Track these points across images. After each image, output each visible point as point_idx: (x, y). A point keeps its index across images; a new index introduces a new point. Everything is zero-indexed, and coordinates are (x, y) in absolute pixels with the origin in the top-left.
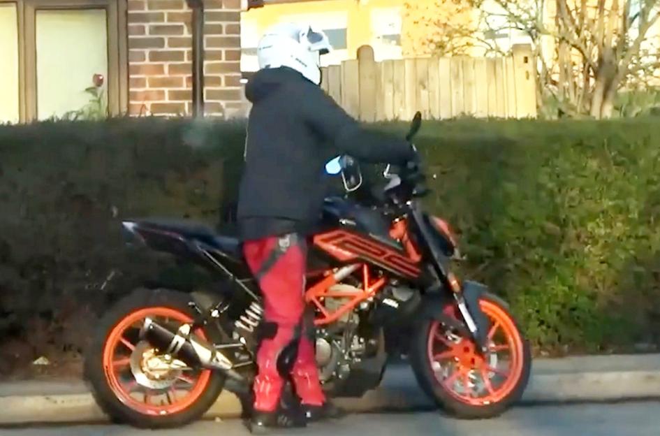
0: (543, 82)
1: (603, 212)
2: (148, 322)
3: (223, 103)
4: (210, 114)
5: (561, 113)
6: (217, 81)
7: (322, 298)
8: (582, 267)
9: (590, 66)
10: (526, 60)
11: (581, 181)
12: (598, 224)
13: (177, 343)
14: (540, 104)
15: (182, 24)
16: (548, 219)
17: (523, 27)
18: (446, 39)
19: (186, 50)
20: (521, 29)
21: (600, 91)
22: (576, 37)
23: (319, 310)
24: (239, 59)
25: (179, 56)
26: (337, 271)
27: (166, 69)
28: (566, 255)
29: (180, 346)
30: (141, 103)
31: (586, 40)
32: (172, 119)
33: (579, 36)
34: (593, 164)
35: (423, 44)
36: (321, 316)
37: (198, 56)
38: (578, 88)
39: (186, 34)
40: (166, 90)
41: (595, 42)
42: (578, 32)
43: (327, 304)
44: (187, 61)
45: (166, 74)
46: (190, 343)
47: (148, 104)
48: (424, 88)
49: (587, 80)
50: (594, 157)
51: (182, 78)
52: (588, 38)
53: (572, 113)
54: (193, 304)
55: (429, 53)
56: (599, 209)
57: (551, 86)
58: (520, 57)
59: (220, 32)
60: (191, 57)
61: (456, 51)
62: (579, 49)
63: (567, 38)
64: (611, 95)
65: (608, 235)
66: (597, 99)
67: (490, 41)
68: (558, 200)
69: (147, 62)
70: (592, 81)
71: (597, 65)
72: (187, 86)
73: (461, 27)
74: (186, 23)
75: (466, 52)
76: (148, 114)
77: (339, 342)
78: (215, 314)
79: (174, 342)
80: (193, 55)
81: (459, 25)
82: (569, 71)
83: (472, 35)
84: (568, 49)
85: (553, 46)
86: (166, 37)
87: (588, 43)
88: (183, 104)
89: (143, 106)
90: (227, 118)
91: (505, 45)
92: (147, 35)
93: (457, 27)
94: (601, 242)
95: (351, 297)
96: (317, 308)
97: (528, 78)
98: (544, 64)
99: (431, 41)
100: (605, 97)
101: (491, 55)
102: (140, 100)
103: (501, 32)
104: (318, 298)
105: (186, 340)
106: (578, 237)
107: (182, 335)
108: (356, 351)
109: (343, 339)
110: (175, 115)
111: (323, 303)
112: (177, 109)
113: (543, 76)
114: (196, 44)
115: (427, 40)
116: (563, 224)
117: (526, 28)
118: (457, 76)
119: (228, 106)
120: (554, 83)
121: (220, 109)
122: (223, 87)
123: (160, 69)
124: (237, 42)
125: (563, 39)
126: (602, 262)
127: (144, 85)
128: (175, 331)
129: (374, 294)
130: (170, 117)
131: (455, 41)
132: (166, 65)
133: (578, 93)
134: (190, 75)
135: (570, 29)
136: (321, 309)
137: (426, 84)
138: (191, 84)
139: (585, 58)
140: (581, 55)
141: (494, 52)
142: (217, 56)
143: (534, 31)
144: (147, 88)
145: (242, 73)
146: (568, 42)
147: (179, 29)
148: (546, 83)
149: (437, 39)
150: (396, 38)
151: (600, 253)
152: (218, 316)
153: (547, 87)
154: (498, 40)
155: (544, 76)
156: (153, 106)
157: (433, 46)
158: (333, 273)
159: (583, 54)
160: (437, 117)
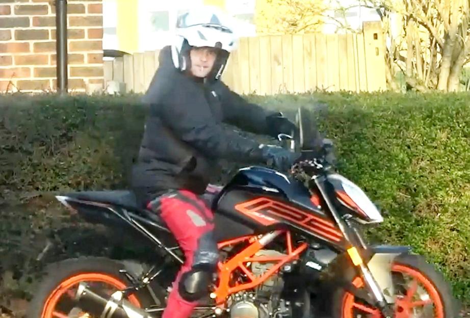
0: (392, 58)
1: (452, 181)
2: (82, 289)
3: (86, 79)
4: (74, 91)
5: (409, 88)
6: (80, 58)
7: (248, 264)
8: (433, 234)
9: (436, 42)
10: (376, 36)
11: (430, 152)
12: (447, 192)
13: (110, 309)
14: (390, 78)
15: (47, 4)
16: (399, 189)
17: (372, 5)
18: (298, 17)
19: (51, 29)
20: (371, 7)
21: (446, 65)
22: (423, 14)
23: (245, 275)
24: (102, 37)
25: (44, 34)
26: (262, 237)
27: (32, 48)
28: (418, 223)
29: (113, 311)
30: (8, 80)
31: (432, 18)
32: (37, 96)
33: (426, 14)
34: (443, 136)
35: (277, 22)
36: (247, 280)
37: (62, 35)
38: (425, 63)
39: (51, 14)
40: (32, 67)
41: (442, 20)
42: (425, 10)
43: (254, 269)
44: (51, 40)
45: (32, 52)
46: (123, 308)
47: (15, 81)
48: (279, 64)
49: (435, 56)
50: (442, 129)
51: (47, 56)
52: (435, 16)
53: (421, 88)
54: (125, 271)
55: (282, 31)
56: (448, 178)
57: (399, 62)
58: (369, 34)
59: (83, 12)
60: (55, 36)
61: (307, 29)
62: (426, 26)
63: (414, 15)
64: (457, 69)
65: (457, 204)
66: (444, 73)
67: (340, 19)
68: (409, 170)
69: (13, 40)
70: (439, 56)
71: (444, 41)
72: (52, 64)
73: (313, 6)
74: (50, 3)
75: (318, 30)
76: (15, 90)
77: (266, 306)
78: (146, 280)
79: (107, 308)
80: (57, 34)
81: (311, 4)
82: (417, 47)
83: (323, 13)
84: (416, 26)
85: (401, 23)
86: (31, 17)
87: (435, 21)
88: (48, 81)
89: (10, 82)
90: (90, 94)
91: (355, 23)
92: (13, 15)
93: (309, 6)
94: (451, 210)
95: (275, 262)
96: (244, 273)
97: (378, 54)
98: (392, 40)
99: (284, 20)
100: (451, 71)
101: (342, 32)
102: (8, 77)
103: (352, 10)
104: (245, 264)
105: (119, 306)
106: (429, 206)
107: (114, 301)
108: (283, 313)
109: (270, 302)
110: (40, 91)
111: (250, 269)
112: (42, 85)
113: (391, 52)
114: (60, 23)
115: (281, 19)
116: (414, 193)
117: (375, 6)
118: (310, 54)
119: (91, 82)
120: (403, 59)
121: (83, 85)
122: (86, 64)
123: (25, 47)
124: (99, 21)
125: (411, 16)
126: (452, 230)
127: (10, 63)
128: (108, 297)
129: (297, 258)
130: (36, 93)
131: (306, 19)
132: (31, 43)
133: (425, 69)
134: (55, 53)
135: (418, 7)
136: (248, 273)
137: (280, 60)
138: (55, 62)
139: (432, 35)
140: (428, 32)
141: (345, 29)
142: (80, 34)
143: (382, 9)
144: (14, 66)
145: (104, 50)
146: (415, 20)
147: (44, 8)
148: (395, 59)
149: (290, 17)
150: (250, 17)
151: (450, 220)
152: (149, 282)
153: (396, 63)
154: (348, 19)
155: (393, 52)
156: (19, 83)
157: (286, 24)
158: (258, 239)
159: (430, 32)
160: (292, 92)
